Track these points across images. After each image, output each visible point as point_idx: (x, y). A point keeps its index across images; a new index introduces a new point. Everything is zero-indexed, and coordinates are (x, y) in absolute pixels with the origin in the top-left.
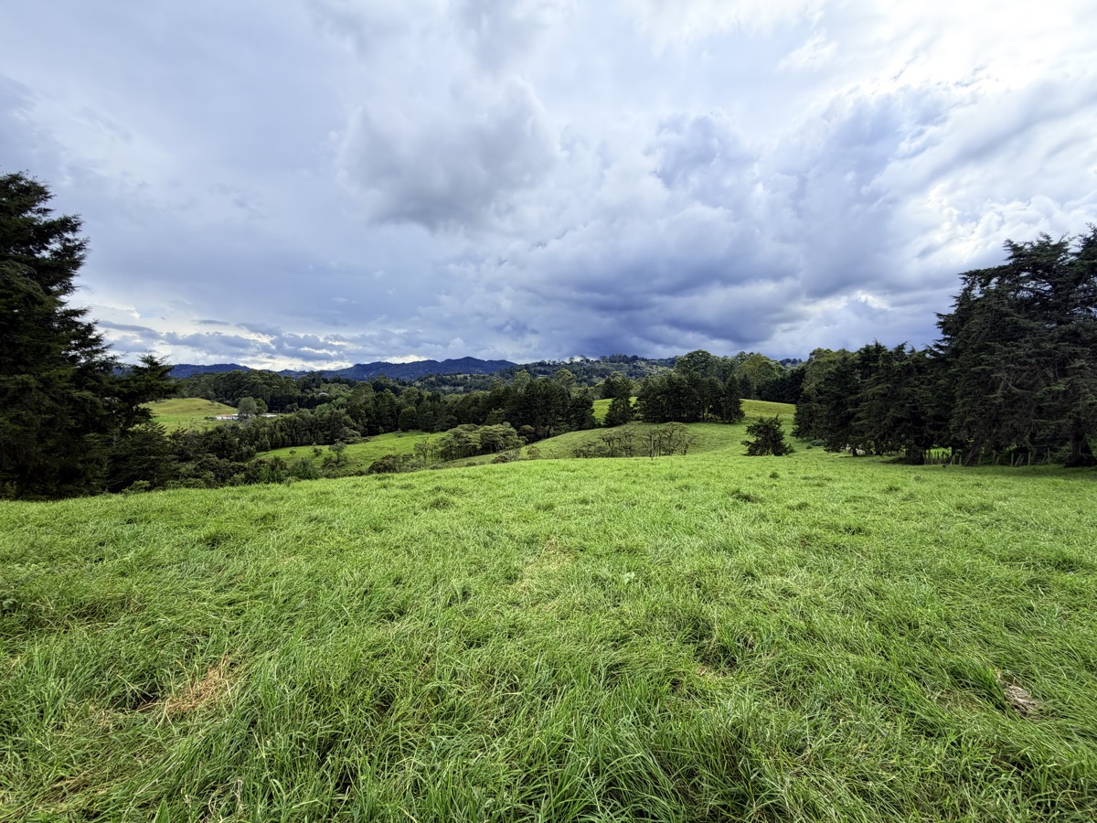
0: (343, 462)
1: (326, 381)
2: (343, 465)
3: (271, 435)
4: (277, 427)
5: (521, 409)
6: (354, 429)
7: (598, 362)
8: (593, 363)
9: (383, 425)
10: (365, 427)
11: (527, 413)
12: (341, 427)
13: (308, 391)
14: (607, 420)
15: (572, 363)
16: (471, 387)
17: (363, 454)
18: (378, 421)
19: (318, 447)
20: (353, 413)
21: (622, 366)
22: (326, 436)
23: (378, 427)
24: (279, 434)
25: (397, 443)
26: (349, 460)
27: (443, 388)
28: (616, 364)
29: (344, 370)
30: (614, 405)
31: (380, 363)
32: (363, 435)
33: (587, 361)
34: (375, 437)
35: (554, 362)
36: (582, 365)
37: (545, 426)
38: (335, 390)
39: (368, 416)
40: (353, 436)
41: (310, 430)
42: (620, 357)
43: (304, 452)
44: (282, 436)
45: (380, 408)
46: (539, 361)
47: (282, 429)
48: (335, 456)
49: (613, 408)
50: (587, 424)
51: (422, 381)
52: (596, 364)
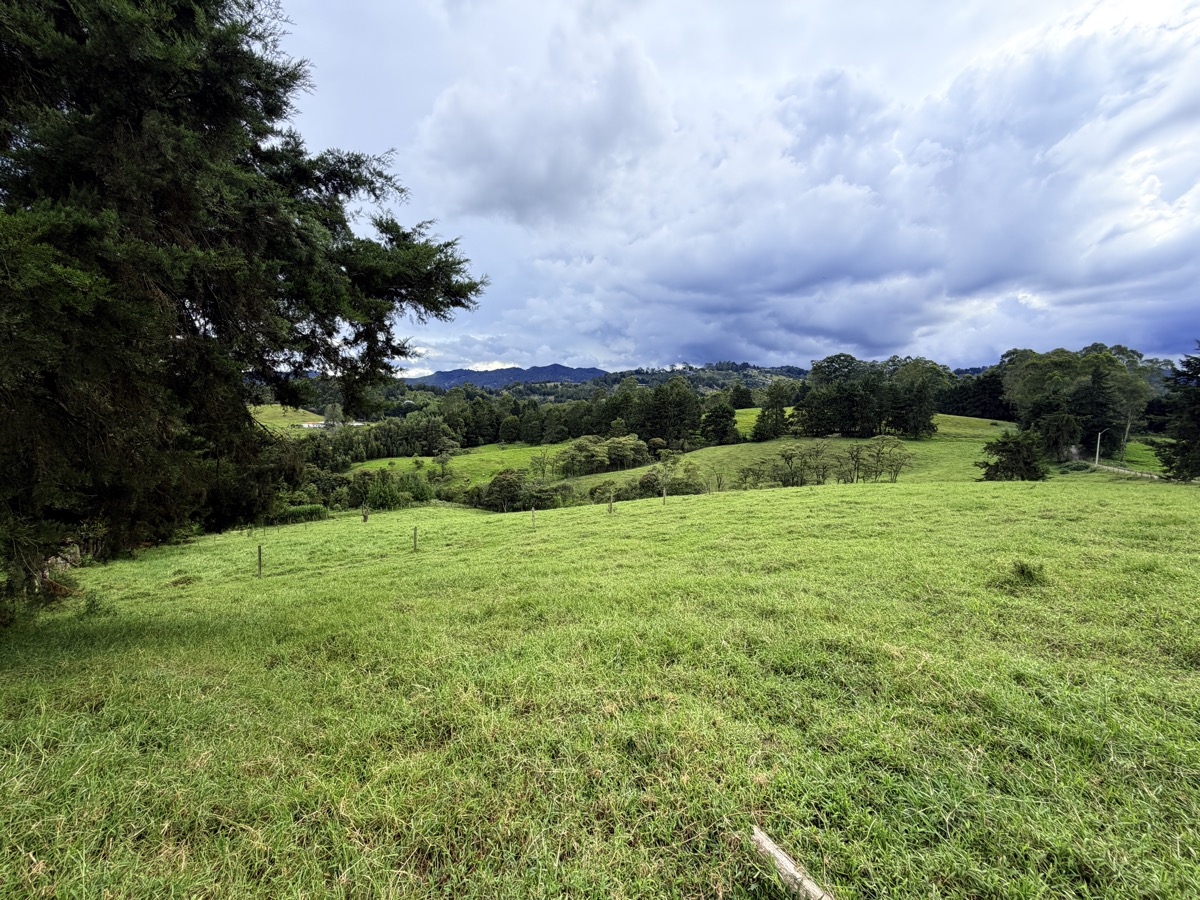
0: (449, 476)
1: (410, 388)
2: (449, 480)
3: (366, 444)
4: (372, 436)
5: (649, 419)
7: (702, 369)
9: (483, 436)
10: (464, 437)
11: (657, 423)
13: (393, 398)
15: (673, 371)
16: (562, 396)
17: (469, 467)
18: (477, 431)
19: (420, 459)
20: (452, 421)
22: (424, 446)
23: (477, 437)
24: (374, 444)
26: (454, 474)
27: (532, 397)
29: (425, 378)
30: (764, 416)
31: (461, 370)
32: (463, 447)
34: (476, 449)
35: (653, 370)
36: (685, 373)
37: (678, 438)
38: (421, 398)
40: (452, 447)
41: (406, 439)
42: (728, 364)
43: (403, 465)
44: (377, 446)
45: (480, 417)
46: (634, 369)
47: (376, 439)
48: (439, 468)
49: (762, 419)
50: (731, 438)
51: (509, 389)
52: (701, 372)
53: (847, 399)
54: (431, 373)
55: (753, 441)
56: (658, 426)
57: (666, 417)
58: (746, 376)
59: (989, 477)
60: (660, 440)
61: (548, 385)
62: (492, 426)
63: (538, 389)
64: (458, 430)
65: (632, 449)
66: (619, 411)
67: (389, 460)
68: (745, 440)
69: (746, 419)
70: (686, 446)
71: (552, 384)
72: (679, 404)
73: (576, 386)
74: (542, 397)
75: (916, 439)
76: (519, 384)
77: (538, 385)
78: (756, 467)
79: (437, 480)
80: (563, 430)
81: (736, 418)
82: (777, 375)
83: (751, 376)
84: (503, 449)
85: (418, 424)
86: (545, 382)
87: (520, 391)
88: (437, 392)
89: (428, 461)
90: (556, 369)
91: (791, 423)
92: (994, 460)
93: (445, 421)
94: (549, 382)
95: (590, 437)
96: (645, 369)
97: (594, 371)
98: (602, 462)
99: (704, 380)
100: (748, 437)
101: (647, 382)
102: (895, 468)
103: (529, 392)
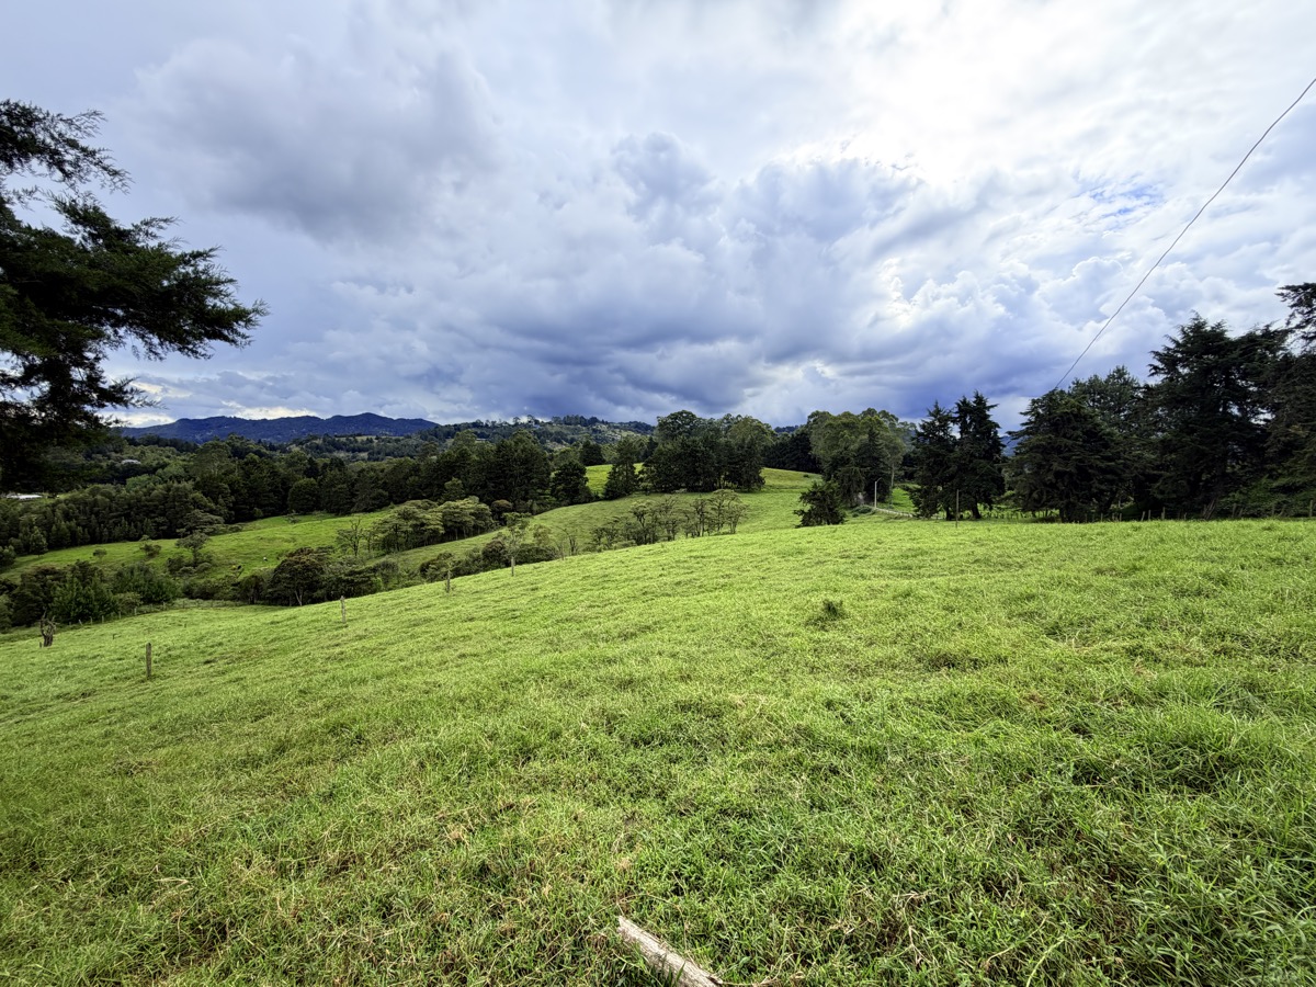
0: (206, 565)
1: (133, 442)
2: (206, 569)
3: (46, 526)
4: (59, 513)
5: (491, 479)
6: (212, 512)
7: (550, 423)
8: (543, 424)
9: (260, 506)
10: (230, 509)
11: (500, 484)
12: (189, 510)
13: (100, 456)
14: (608, 491)
15: (516, 424)
16: (379, 453)
17: (240, 550)
18: (252, 500)
19: (153, 543)
20: (208, 487)
21: (579, 430)
22: (159, 524)
23: (252, 509)
24: (63, 525)
25: (296, 531)
26: (215, 561)
27: (336, 454)
28: (572, 427)
29: (159, 427)
30: (615, 472)
31: (223, 417)
32: (228, 522)
33: (537, 422)
34: (250, 525)
35: (493, 423)
36: (530, 426)
37: (526, 500)
38: (152, 456)
39: (233, 492)
40: (211, 523)
41: (127, 516)
42: (576, 418)
43: (122, 553)
44: (69, 528)
45: (255, 480)
46: (471, 421)
47: (67, 516)
48: (188, 555)
49: (613, 475)
50: (582, 497)
51: (301, 444)
52: (548, 426)
53: (690, 455)
54: (170, 421)
55: (605, 499)
56: (502, 487)
57: (512, 476)
58: (595, 431)
59: (805, 523)
60: (505, 502)
61: (359, 439)
62: (275, 492)
63: (344, 444)
64: (221, 500)
65: (472, 514)
66: (454, 471)
67: (95, 548)
68: (597, 499)
69: (597, 476)
70: (535, 508)
71: (365, 438)
72: (525, 462)
73: (397, 441)
74: (351, 454)
75: (749, 492)
76: (315, 438)
77: (344, 439)
78: (610, 526)
79: (185, 571)
80: (381, 495)
81: (587, 475)
82: (626, 430)
83: (600, 432)
84: (294, 522)
85: (148, 493)
86: (354, 436)
87: (318, 447)
88: (180, 447)
89: (168, 546)
90: (369, 420)
91: (641, 480)
92: (807, 508)
93: (197, 487)
94: (360, 435)
95: (419, 502)
96: (484, 421)
97: (420, 422)
98: (435, 531)
99: (551, 434)
100: (600, 495)
101: (487, 437)
102: (733, 519)
103: (331, 447)
